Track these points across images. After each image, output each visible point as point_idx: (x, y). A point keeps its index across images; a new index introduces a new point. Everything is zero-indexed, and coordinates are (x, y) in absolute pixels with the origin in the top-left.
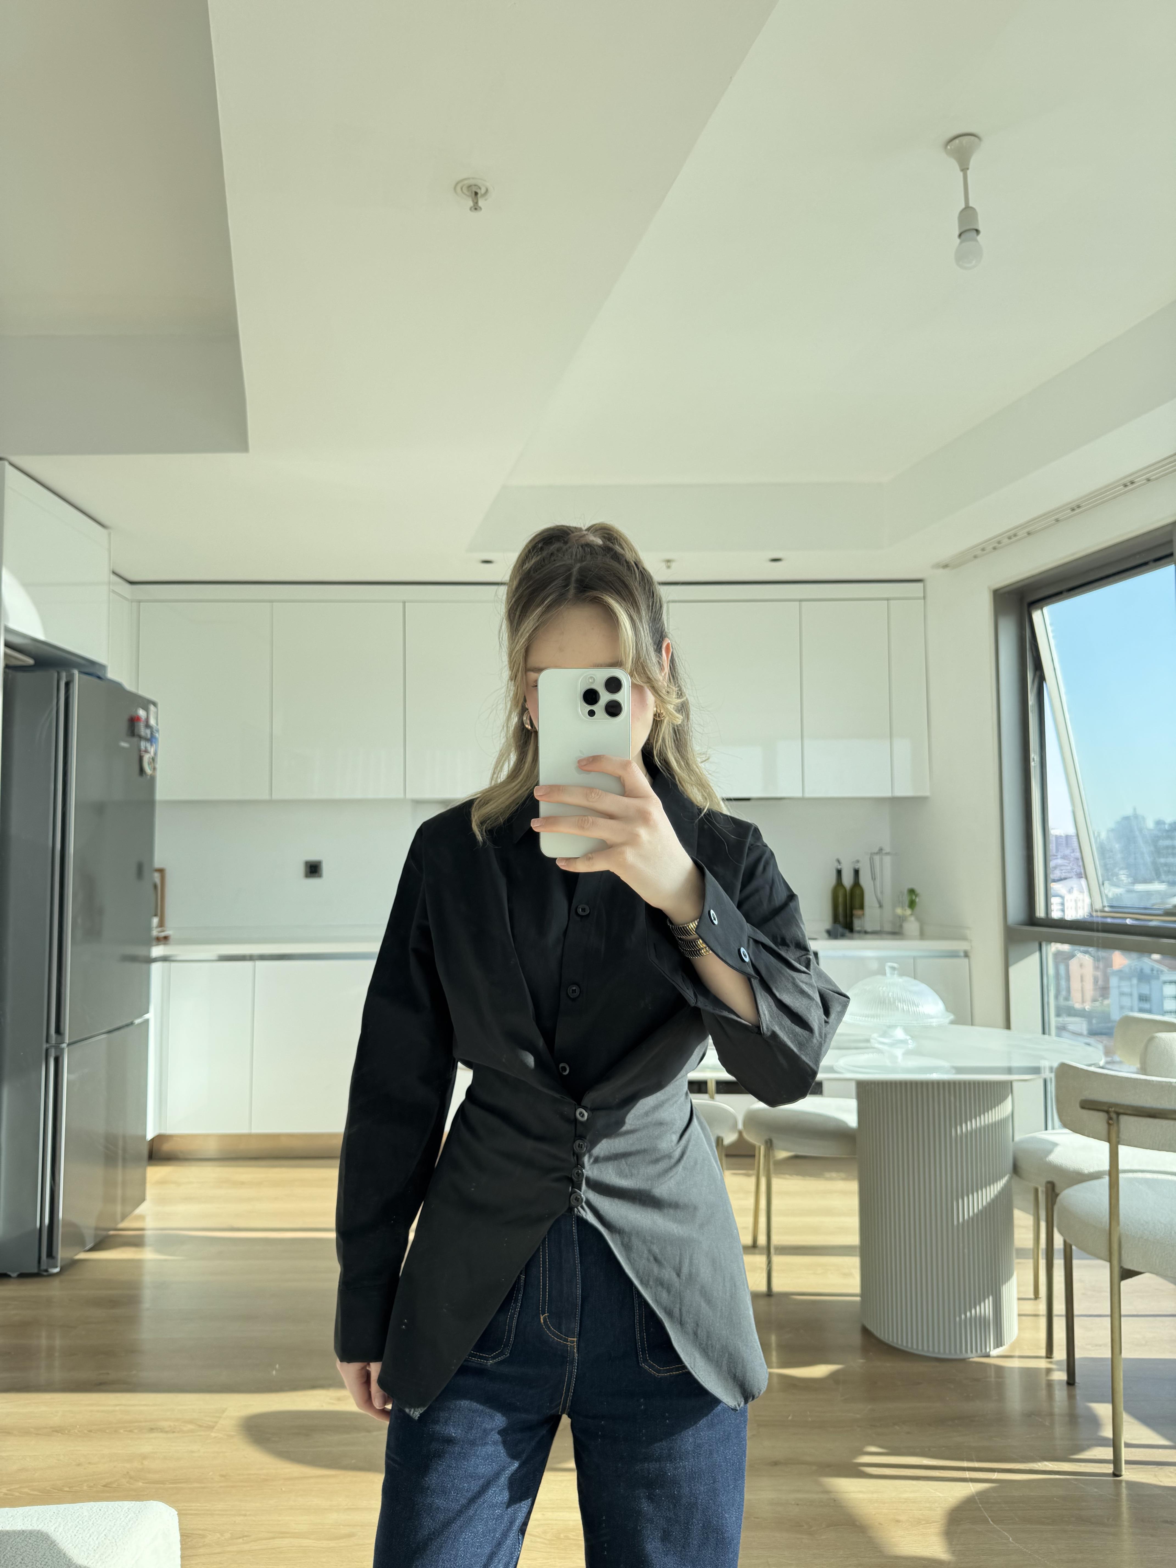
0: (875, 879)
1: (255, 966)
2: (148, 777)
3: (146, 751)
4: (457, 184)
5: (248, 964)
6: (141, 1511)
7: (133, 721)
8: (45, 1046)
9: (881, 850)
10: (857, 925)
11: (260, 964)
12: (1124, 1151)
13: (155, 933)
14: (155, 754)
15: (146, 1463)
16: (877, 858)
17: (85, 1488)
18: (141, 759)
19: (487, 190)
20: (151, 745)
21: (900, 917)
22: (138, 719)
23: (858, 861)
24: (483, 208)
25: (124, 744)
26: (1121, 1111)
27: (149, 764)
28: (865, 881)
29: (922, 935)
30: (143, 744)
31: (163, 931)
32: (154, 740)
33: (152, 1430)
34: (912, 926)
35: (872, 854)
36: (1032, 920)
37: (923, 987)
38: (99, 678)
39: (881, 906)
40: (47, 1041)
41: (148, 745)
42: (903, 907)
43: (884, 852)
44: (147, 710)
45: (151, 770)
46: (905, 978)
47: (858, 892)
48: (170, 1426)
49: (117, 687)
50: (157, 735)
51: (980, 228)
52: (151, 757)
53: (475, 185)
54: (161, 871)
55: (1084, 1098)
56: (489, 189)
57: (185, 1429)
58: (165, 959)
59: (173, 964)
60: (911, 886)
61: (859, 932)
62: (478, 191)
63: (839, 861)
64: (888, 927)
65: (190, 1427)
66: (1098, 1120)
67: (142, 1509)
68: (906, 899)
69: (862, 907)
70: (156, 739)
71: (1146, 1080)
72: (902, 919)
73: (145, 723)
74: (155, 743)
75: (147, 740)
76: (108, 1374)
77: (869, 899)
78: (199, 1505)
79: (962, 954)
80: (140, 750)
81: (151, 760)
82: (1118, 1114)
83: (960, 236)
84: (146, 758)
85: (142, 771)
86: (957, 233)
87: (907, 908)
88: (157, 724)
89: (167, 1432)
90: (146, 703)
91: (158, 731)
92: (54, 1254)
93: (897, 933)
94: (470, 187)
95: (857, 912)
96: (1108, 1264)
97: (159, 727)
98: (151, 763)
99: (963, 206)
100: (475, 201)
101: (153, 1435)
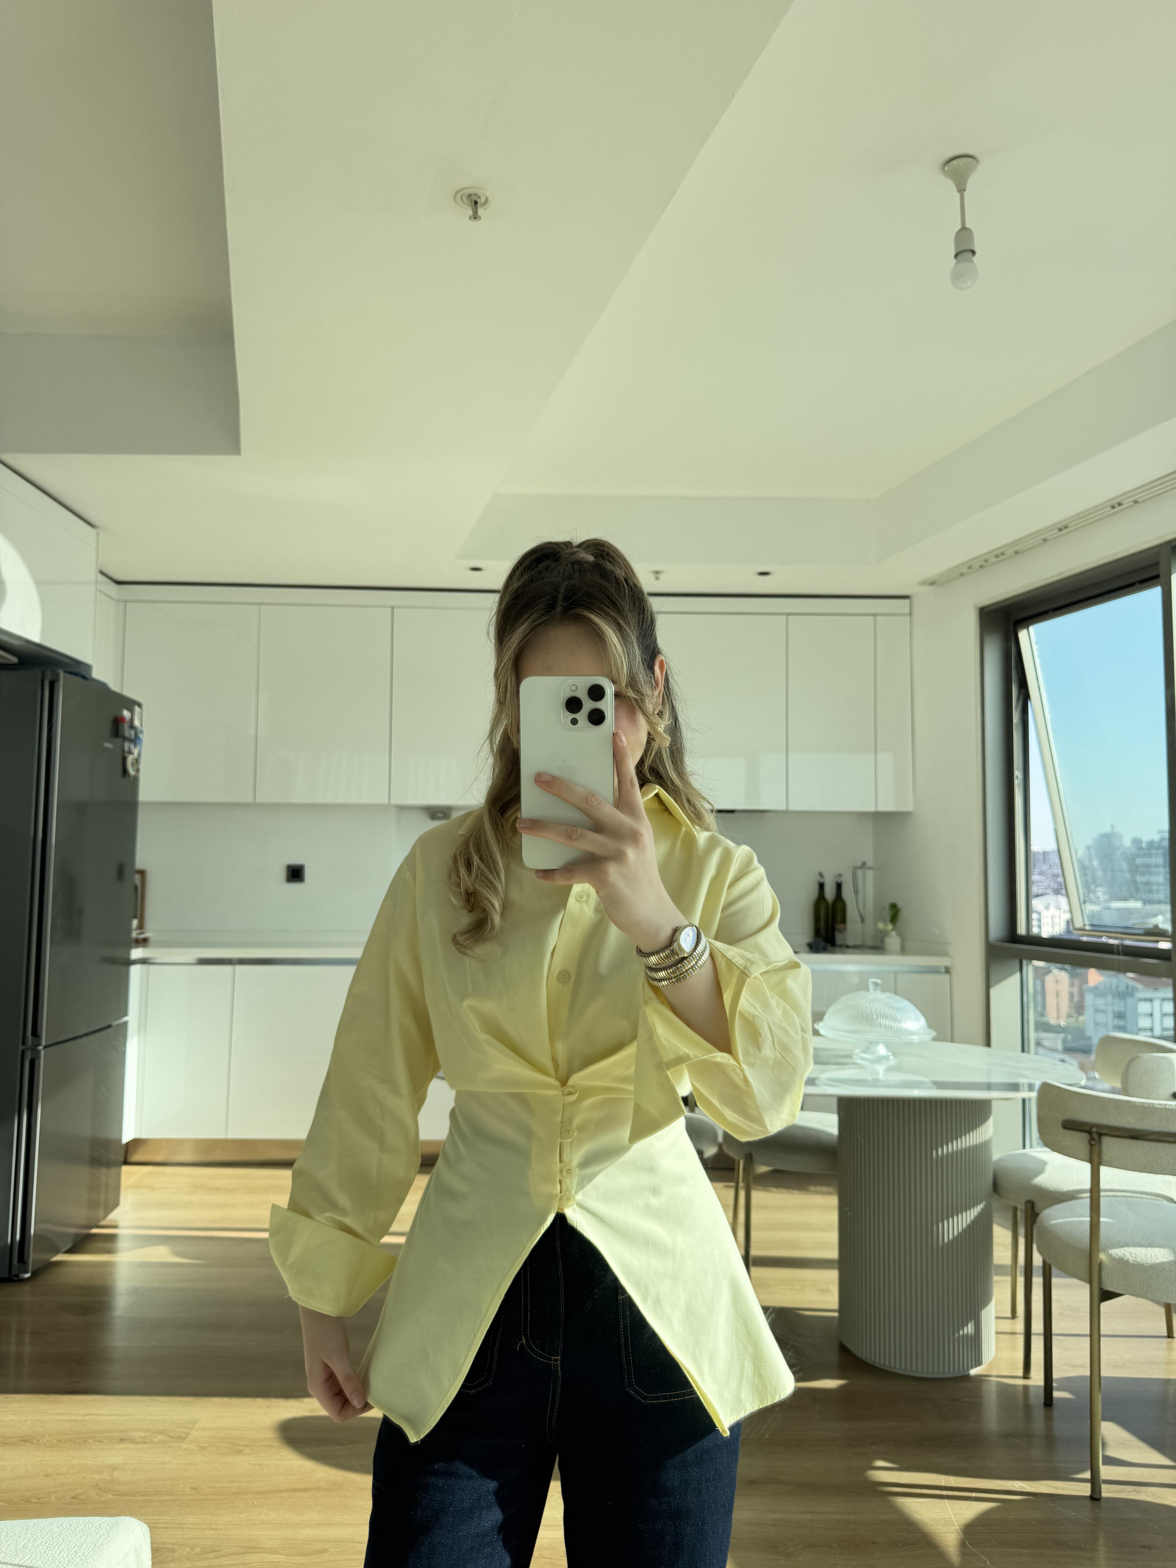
0: (857, 893)
1: (235, 970)
2: (132, 778)
3: (130, 752)
4: (457, 193)
5: (228, 969)
6: (112, 1527)
7: (118, 722)
8: (21, 1048)
9: (864, 864)
10: (839, 938)
11: (240, 968)
12: (1104, 1171)
13: (134, 935)
14: (139, 755)
15: (116, 1474)
16: (860, 873)
17: (53, 1499)
18: (124, 760)
19: (487, 200)
20: (135, 746)
21: (881, 931)
22: (123, 719)
23: (840, 875)
24: (482, 216)
25: (108, 745)
26: (1104, 1131)
27: (133, 765)
28: (848, 894)
29: (903, 951)
30: (127, 745)
31: (142, 933)
32: (138, 741)
33: (122, 1440)
34: (893, 941)
35: (855, 869)
36: (1012, 936)
37: (906, 1004)
38: (84, 677)
39: (863, 920)
40: (24, 1043)
41: (132, 746)
42: (884, 922)
43: (867, 866)
44: (132, 711)
45: (134, 771)
46: (889, 995)
47: (839, 905)
48: (141, 1437)
49: (102, 687)
50: (141, 736)
51: (976, 249)
52: (135, 758)
53: (475, 195)
54: (142, 873)
55: (1066, 1118)
56: (489, 199)
57: (155, 1440)
58: (143, 961)
59: (152, 967)
60: (892, 901)
61: (841, 946)
62: (478, 200)
63: (821, 875)
64: (869, 942)
65: (161, 1437)
66: (1080, 1140)
67: (114, 1525)
68: (888, 914)
69: (844, 921)
70: (140, 739)
71: (1128, 1102)
72: (884, 934)
73: (130, 724)
74: (139, 744)
75: (131, 741)
76: (78, 1382)
77: (852, 913)
78: (169, 1518)
79: (943, 970)
80: (123, 751)
81: (135, 761)
82: (1100, 1135)
83: (956, 256)
84: (130, 759)
85: (125, 772)
86: (953, 253)
87: (888, 923)
88: (141, 725)
89: (138, 1443)
90: (131, 704)
91: (142, 732)
92: (25, 1259)
93: (877, 947)
94: (469, 196)
95: (839, 926)
96: (1087, 1286)
97: (144, 729)
98: (134, 764)
99: (959, 227)
100: (475, 210)
101: (122, 1446)
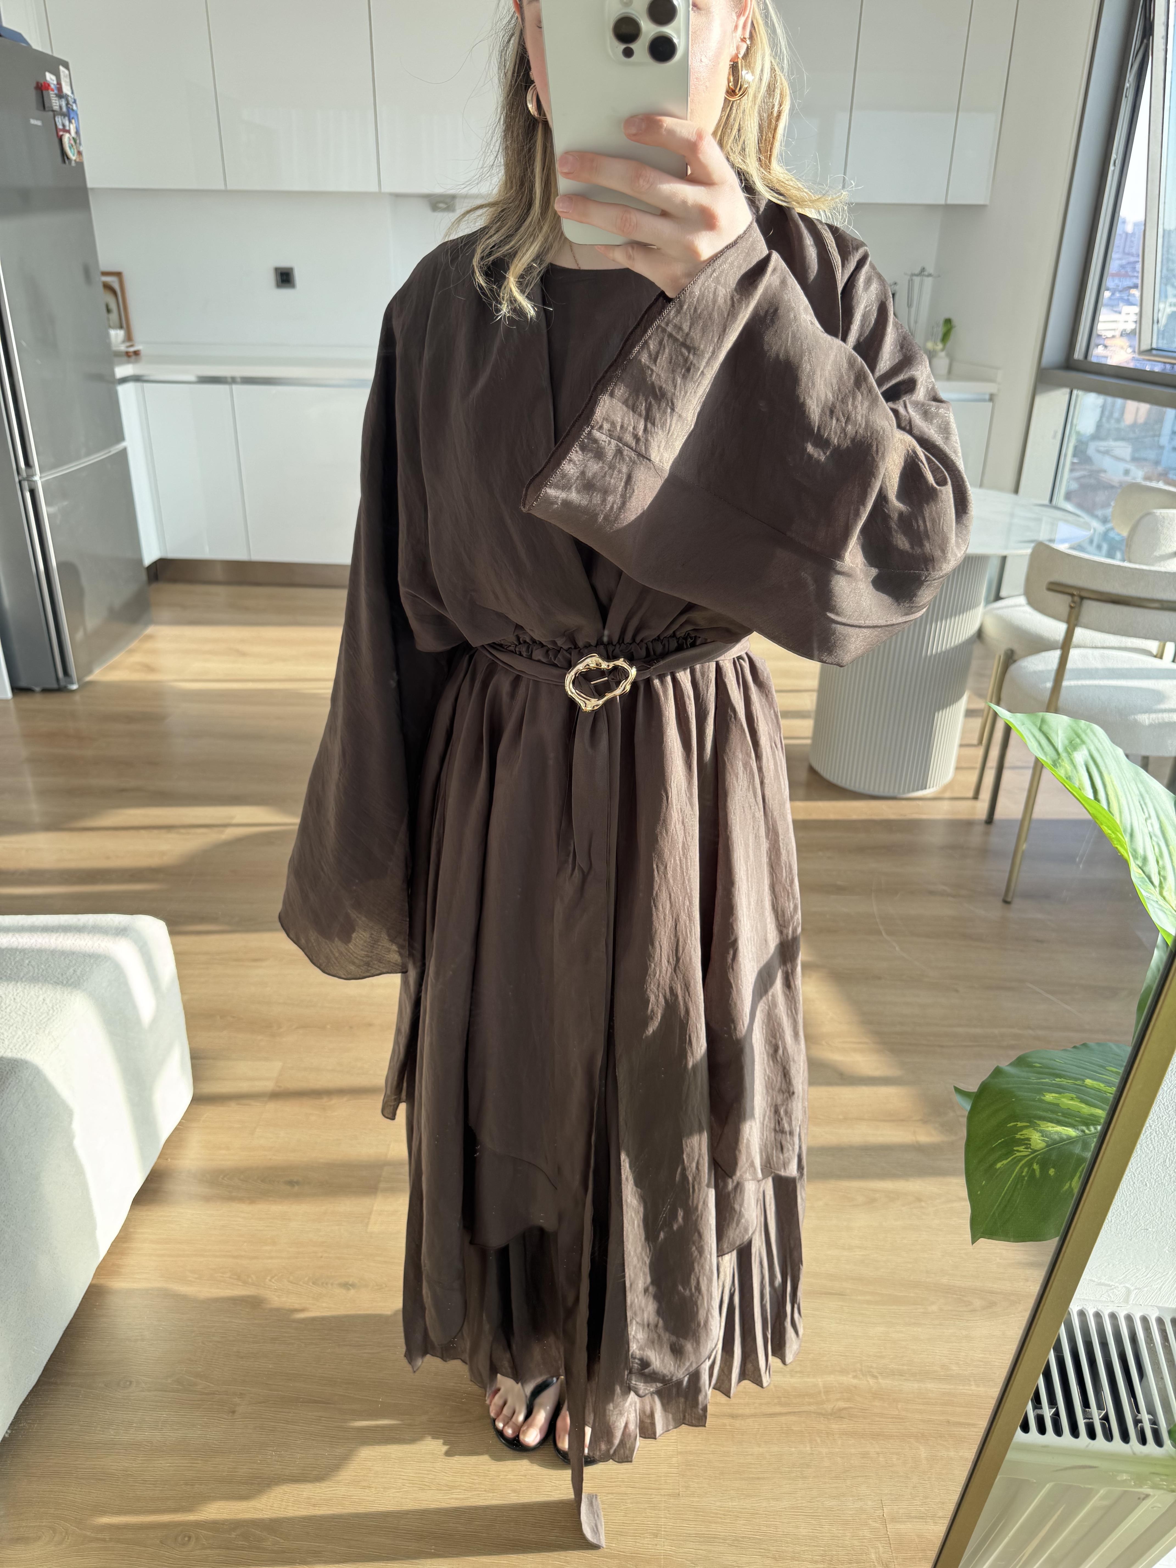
1: (232, 390)
2: (73, 164)
3: (65, 130)
5: (225, 388)
7: (42, 88)
8: (18, 477)
11: (237, 388)
13: (123, 348)
14: (77, 132)
16: (917, 281)
18: (61, 141)
22: (48, 86)
25: (37, 122)
26: (1088, 595)
29: (950, 375)
30: (59, 120)
31: (132, 346)
32: (72, 116)
35: (913, 276)
36: (1068, 363)
40: (18, 474)
41: (66, 121)
42: (935, 341)
43: (926, 273)
44: (57, 73)
45: (75, 155)
52: (73, 137)
54: (119, 275)
55: (1052, 580)
58: (137, 379)
59: (146, 385)
60: (948, 315)
66: (1061, 602)
68: (941, 326)
70: (74, 111)
73: (58, 92)
74: (73, 118)
75: (64, 115)
80: (57, 129)
81: (72, 142)
82: (1083, 598)
84: (67, 139)
85: (65, 156)
87: (939, 342)
88: (73, 93)
90: (54, 64)
91: (75, 102)
92: (69, 673)
97: (76, 98)
98: (73, 146)
